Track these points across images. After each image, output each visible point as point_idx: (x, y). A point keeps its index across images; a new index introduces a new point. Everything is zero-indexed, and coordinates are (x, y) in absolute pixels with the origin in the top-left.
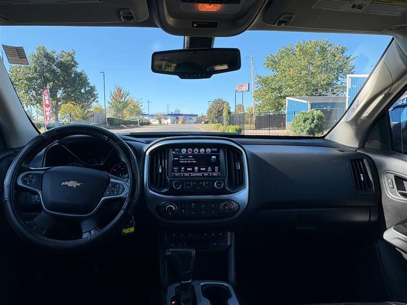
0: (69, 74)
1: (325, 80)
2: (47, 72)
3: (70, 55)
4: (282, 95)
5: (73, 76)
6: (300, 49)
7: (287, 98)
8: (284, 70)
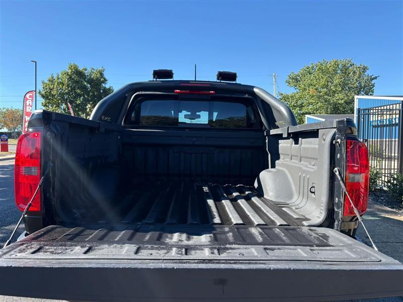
1: (342, 99)
4: (302, 112)
5: (102, 92)
6: (320, 68)
7: (306, 116)
8: (304, 89)
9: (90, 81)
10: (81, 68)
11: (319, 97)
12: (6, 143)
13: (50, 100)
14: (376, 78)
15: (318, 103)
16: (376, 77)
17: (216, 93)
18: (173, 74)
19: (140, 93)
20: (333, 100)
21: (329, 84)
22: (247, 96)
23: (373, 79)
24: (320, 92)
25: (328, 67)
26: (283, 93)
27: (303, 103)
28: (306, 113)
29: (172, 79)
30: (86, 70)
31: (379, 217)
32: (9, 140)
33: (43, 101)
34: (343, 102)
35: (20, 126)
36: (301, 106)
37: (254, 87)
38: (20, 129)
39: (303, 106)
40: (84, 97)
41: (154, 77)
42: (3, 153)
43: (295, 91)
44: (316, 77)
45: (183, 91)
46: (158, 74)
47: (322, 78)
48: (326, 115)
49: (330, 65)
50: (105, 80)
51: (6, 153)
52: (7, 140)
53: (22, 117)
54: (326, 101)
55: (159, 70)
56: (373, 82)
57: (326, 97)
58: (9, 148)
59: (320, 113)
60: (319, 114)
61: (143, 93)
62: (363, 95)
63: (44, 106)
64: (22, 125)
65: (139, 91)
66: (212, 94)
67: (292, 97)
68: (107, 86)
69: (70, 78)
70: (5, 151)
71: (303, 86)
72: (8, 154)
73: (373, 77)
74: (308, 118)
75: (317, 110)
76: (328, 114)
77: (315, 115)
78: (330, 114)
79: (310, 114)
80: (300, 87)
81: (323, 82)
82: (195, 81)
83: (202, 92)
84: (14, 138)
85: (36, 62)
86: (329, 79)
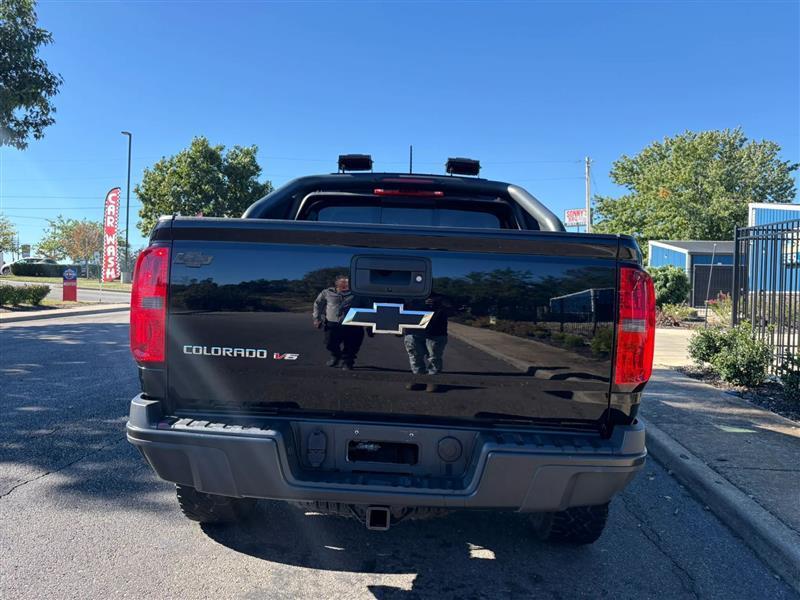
0: (244, 188)
1: (727, 208)
2: (208, 183)
3: (247, 153)
4: (642, 236)
5: (250, 191)
6: (679, 148)
7: (651, 242)
8: (648, 188)
9: (231, 171)
10: (213, 147)
11: (679, 205)
12: (72, 284)
13: (153, 204)
14: (794, 167)
15: (675, 217)
16: (797, 165)
17: (445, 195)
18: (372, 162)
19: (317, 193)
20: (706, 211)
21: (700, 178)
22: (498, 200)
23: (791, 169)
24: (680, 196)
25: (696, 143)
26: (605, 197)
27: (645, 217)
28: (652, 238)
29: (370, 171)
30: (222, 149)
31: (754, 429)
32: (78, 279)
33: (141, 206)
34: (726, 214)
35: (97, 253)
36: (641, 224)
37: (508, 185)
38: (97, 260)
39: (644, 224)
40: (217, 200)
41: (340, 168)
42: (67, 302)
43: (629, 193)
44: (671, 164)
45: (388, 192)
46: (346, 162)
47: (684, 166)
48: (691, 241)
49: (699, 140)
50: (258, 168)
51: (72, 302)
52: (74, 280)
53: (101, 237)
54: (691, 213)
55: (349, 156)
56: (792, 175)
57: (692, 204)
58: (78, 295)
59: (679, 238)
60: (676, 240)
61: (322, 193)
62: (770, 202)
63: (143, 217)
64: (101, 252)
65: (315, 191)
66: (439, 196)
67: (623, 205)
68: (261, 180)
69: (193, 164)
70: (71, 300)
71: (645, 183)
72: (76, 305)
73: (789, 165)
74: (653, 247)
75: (672, 231)
76: (697, 239)
77: (670, 241)
78: (701, 239)
79: (658, 238)
80: (638, 184)
81: (685, 173)
82: (411, 174)
83: (420, 193)
84: (85, 277)
85: (130, 135)
86: (700, 169)
